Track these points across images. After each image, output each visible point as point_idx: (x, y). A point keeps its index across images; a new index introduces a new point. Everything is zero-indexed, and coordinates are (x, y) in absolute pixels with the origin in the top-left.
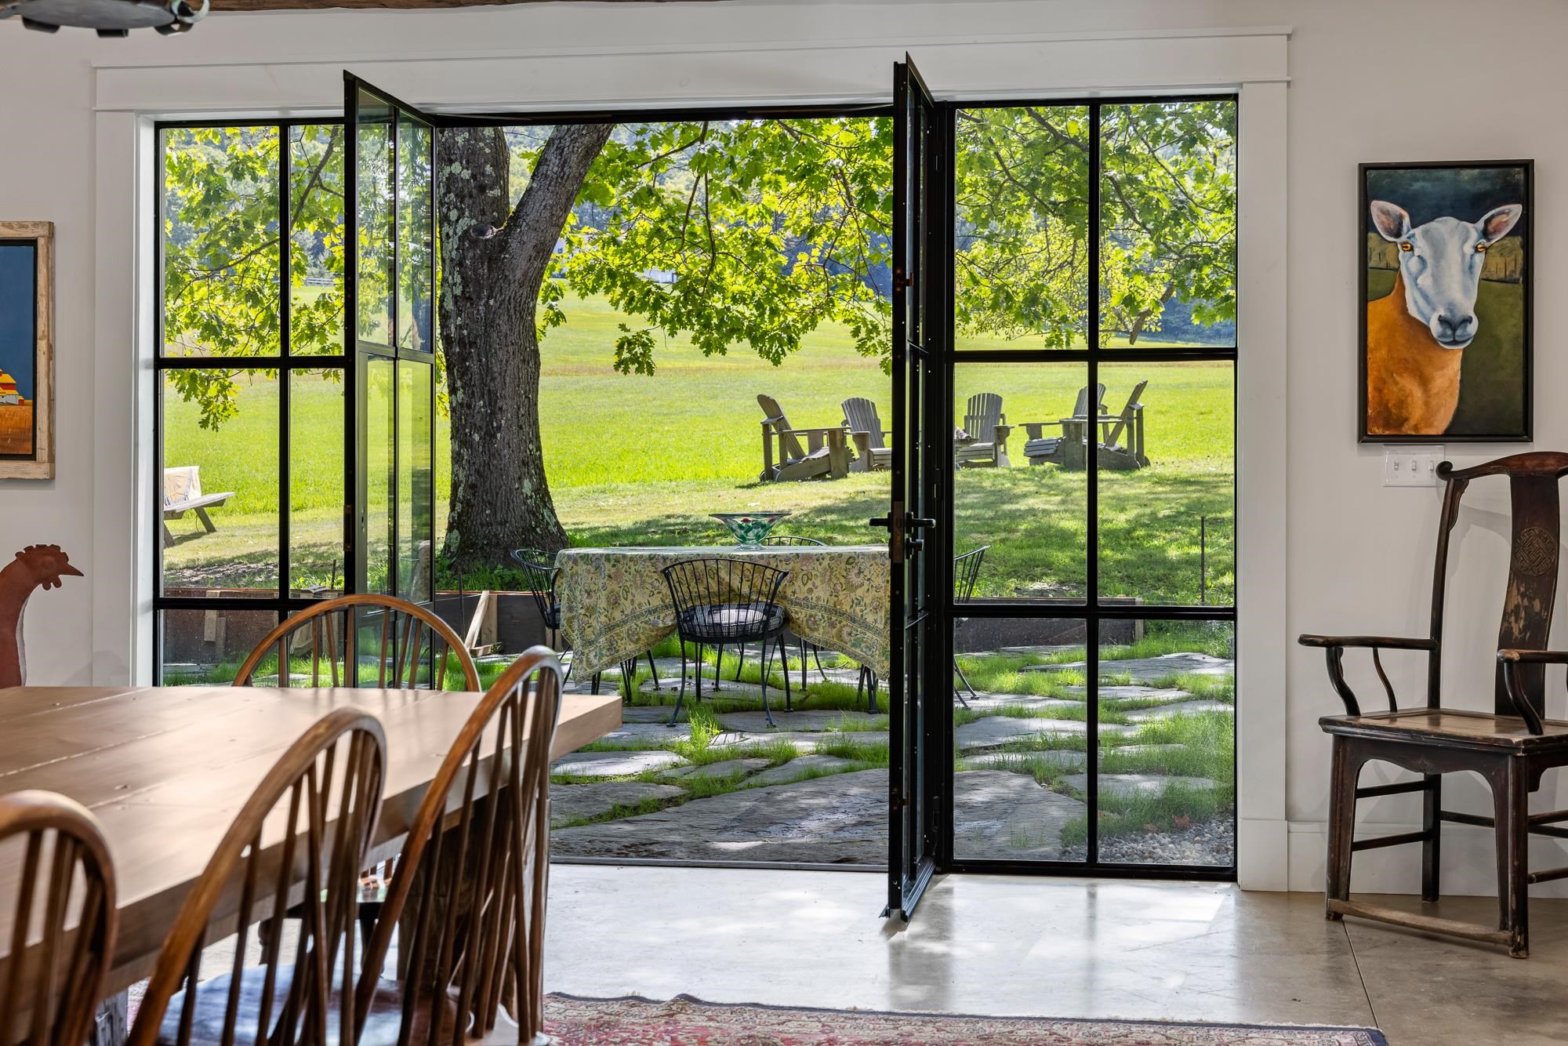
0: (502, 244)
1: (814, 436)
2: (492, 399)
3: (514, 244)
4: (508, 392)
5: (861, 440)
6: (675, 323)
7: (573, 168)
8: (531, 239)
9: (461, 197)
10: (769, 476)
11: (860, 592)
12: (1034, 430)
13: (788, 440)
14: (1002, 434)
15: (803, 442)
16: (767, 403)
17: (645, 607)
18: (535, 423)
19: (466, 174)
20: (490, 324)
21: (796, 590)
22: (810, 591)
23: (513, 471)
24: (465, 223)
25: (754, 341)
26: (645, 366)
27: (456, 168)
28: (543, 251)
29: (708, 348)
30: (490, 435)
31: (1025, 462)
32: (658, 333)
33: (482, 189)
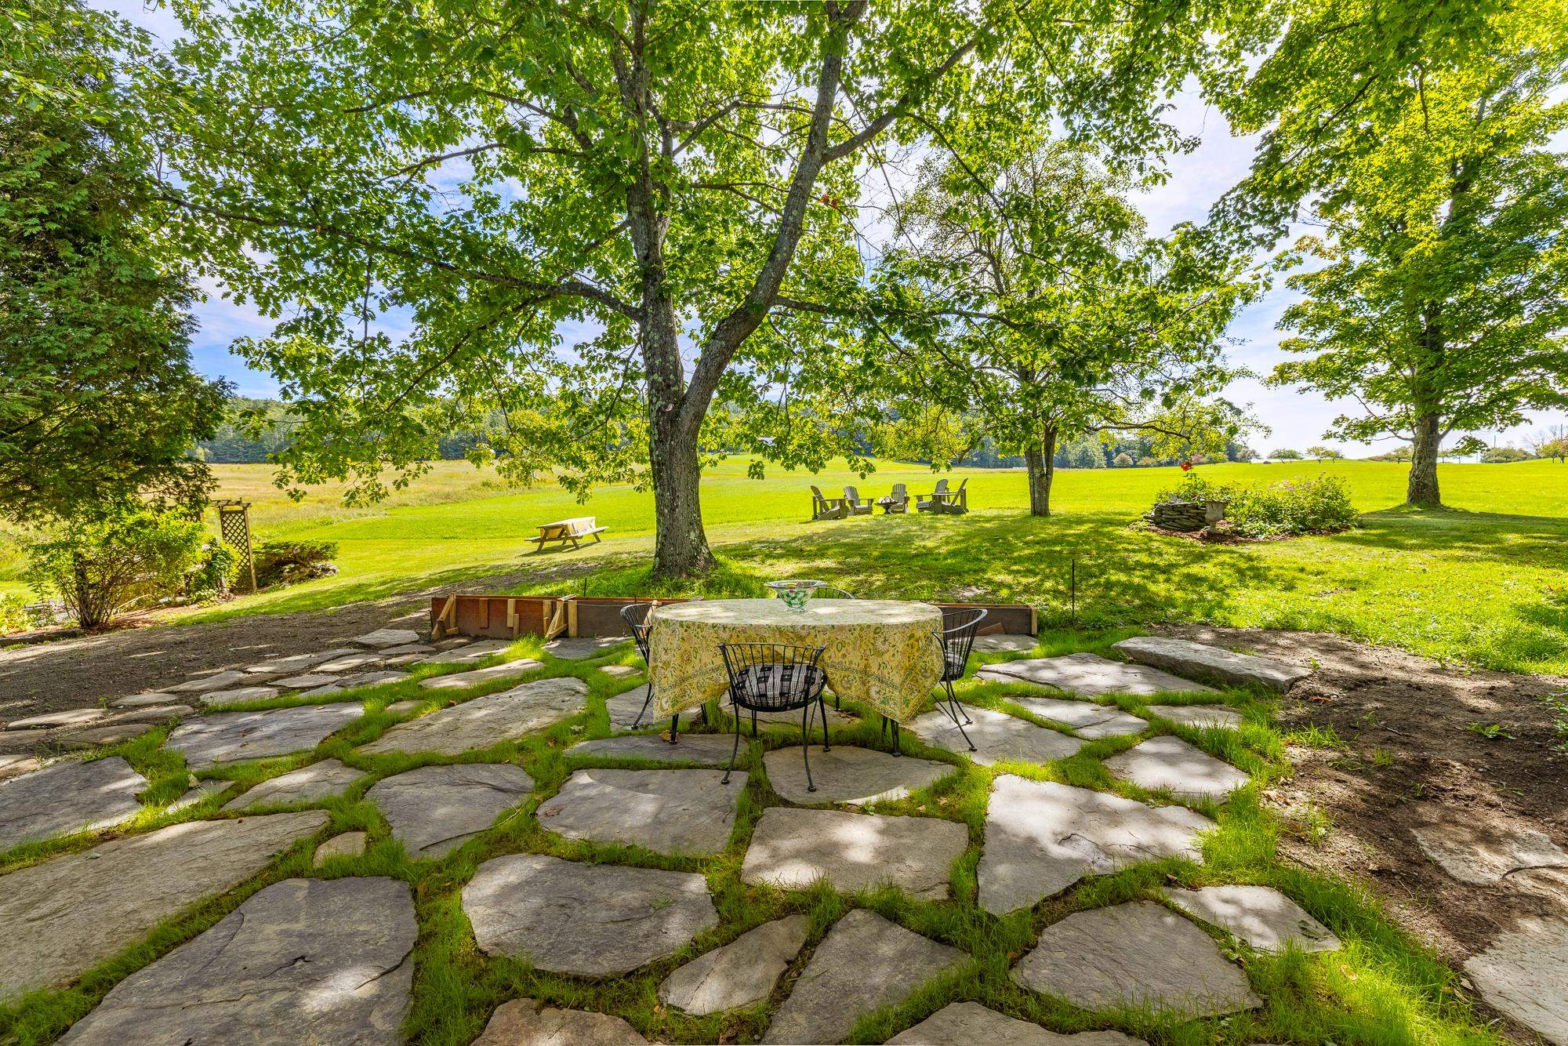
0: (677, 414)
1: (833, 502)
2: (674, 491)
3: (683, 413)
4: (682, 487)
5: (851, 502)
6: (774, 456)
7: (711, 375)
8: (692, 411)
9: (658, 390)
10: (815, 518)
11: (886, 657)
12: (920, 498)
13: (823, 503)
14: (907, 499)
15: (829, 504)
16: (814, 488)
17: (710, 666)
18: (698, 502)
19: (660, 379)
20: (672, 454)
21: (832, 656)
22: (844, 656)
23: (685, 528)
24: (659, 403)
25: (807, 465)
26: (761, 476)
27: (656, 376)
28: (699, 417)
29: (788, 467)
30: (673, 510)
31: (916, 511)
32: (766, 462)
33: (668, 386)
